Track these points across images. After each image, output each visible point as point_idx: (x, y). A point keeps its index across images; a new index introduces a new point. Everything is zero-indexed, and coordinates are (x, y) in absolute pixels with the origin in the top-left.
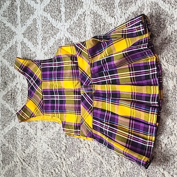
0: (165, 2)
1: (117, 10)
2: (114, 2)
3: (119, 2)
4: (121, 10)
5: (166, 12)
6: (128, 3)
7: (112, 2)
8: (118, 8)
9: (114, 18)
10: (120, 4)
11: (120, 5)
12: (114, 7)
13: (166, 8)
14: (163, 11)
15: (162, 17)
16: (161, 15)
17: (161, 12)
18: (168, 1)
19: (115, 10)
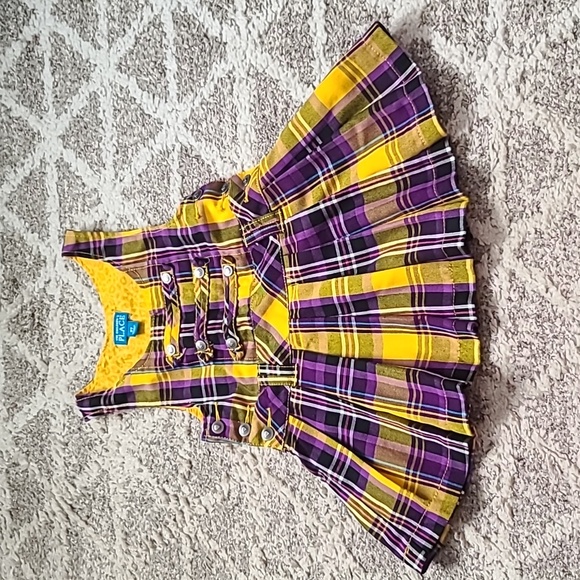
0: (449, 41)
1: (321, 64)
2: (312, 41)
3: (324, 42)
4: (330, 64)
5: (454, 67)
7: (305, 41)
8: (323, 59)
9: (313, 86)
10: (327, 48)
11: (328, 51)
12: (311, 55)
13: (453, 57)
14: (445, 67)
15: (444, 81)
16: (440, 78)
17: (439, 68)
18: (458, 38)
19: (315, 65)
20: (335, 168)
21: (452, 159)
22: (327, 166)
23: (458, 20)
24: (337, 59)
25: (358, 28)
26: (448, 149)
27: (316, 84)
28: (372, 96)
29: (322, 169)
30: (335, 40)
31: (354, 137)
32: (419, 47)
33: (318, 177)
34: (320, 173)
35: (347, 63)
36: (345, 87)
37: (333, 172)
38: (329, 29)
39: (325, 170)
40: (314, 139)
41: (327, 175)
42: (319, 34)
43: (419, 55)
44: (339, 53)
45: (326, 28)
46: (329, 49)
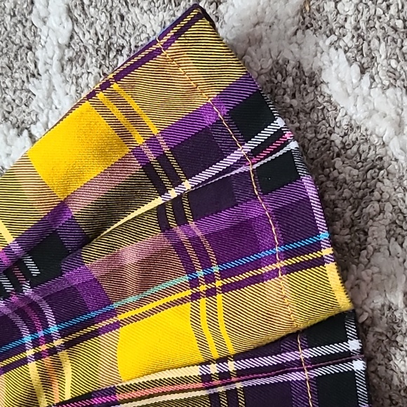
0: (366, 77)
1: (52, 89)
2: (35, 35)
3: (64, 40)
4: (73, 92)
5: (375, 140)
6: (119, 52)
7: (20, 33)
8: (57, 79)
9: (31, 136)
10: (69, 54)
11: (70, 60)
12: (32, 66)
13: (375, 116)
14: (352, 136)
15: (345, 171)
16: (338, 163)
17: (337, 138)
18: (392, 73)
19: (38, 88)
20: (63, 334)
21: (358, 365)
22: (46, 326)
23: (395, 29)
24: (90, 82)
25: (144, 19)
26: (354, 345)
27: (37, 130)
28: (165, 180)
29: (33, 331)
30: (88, 39)
31: (117, 272)
32: (289, 81)
33: (22, 348)
34: (27, 339)
35: (114, 97)
36: (102, 153)
37: (58, 342)
38: (76, 13)
39: (41, 334)
40: (19, 262)
41: (44, 347)
42: (52, 21)
43: (288, 99)
44: (95, 71)
45: (69, 11)
46: (73, 58)
